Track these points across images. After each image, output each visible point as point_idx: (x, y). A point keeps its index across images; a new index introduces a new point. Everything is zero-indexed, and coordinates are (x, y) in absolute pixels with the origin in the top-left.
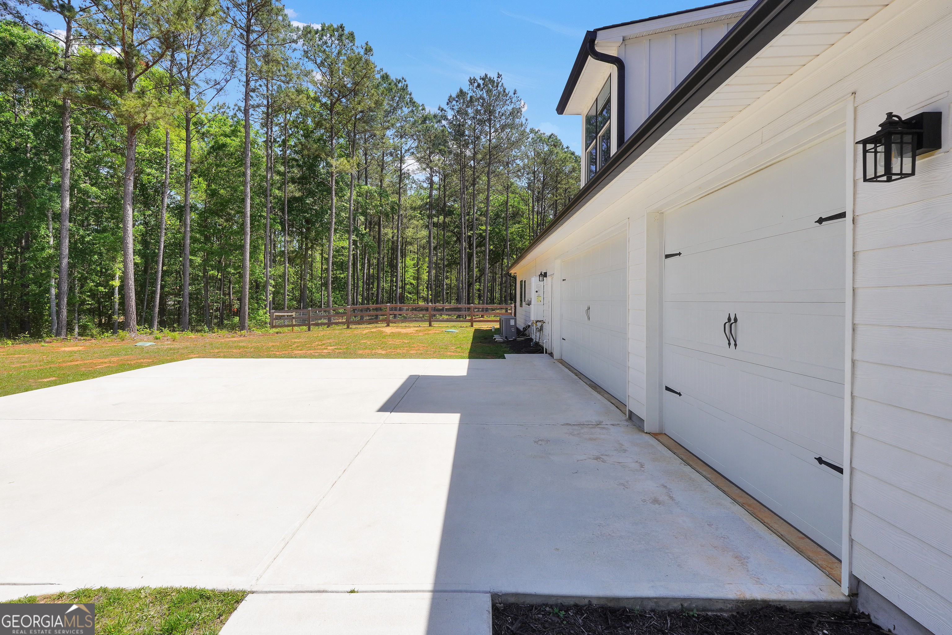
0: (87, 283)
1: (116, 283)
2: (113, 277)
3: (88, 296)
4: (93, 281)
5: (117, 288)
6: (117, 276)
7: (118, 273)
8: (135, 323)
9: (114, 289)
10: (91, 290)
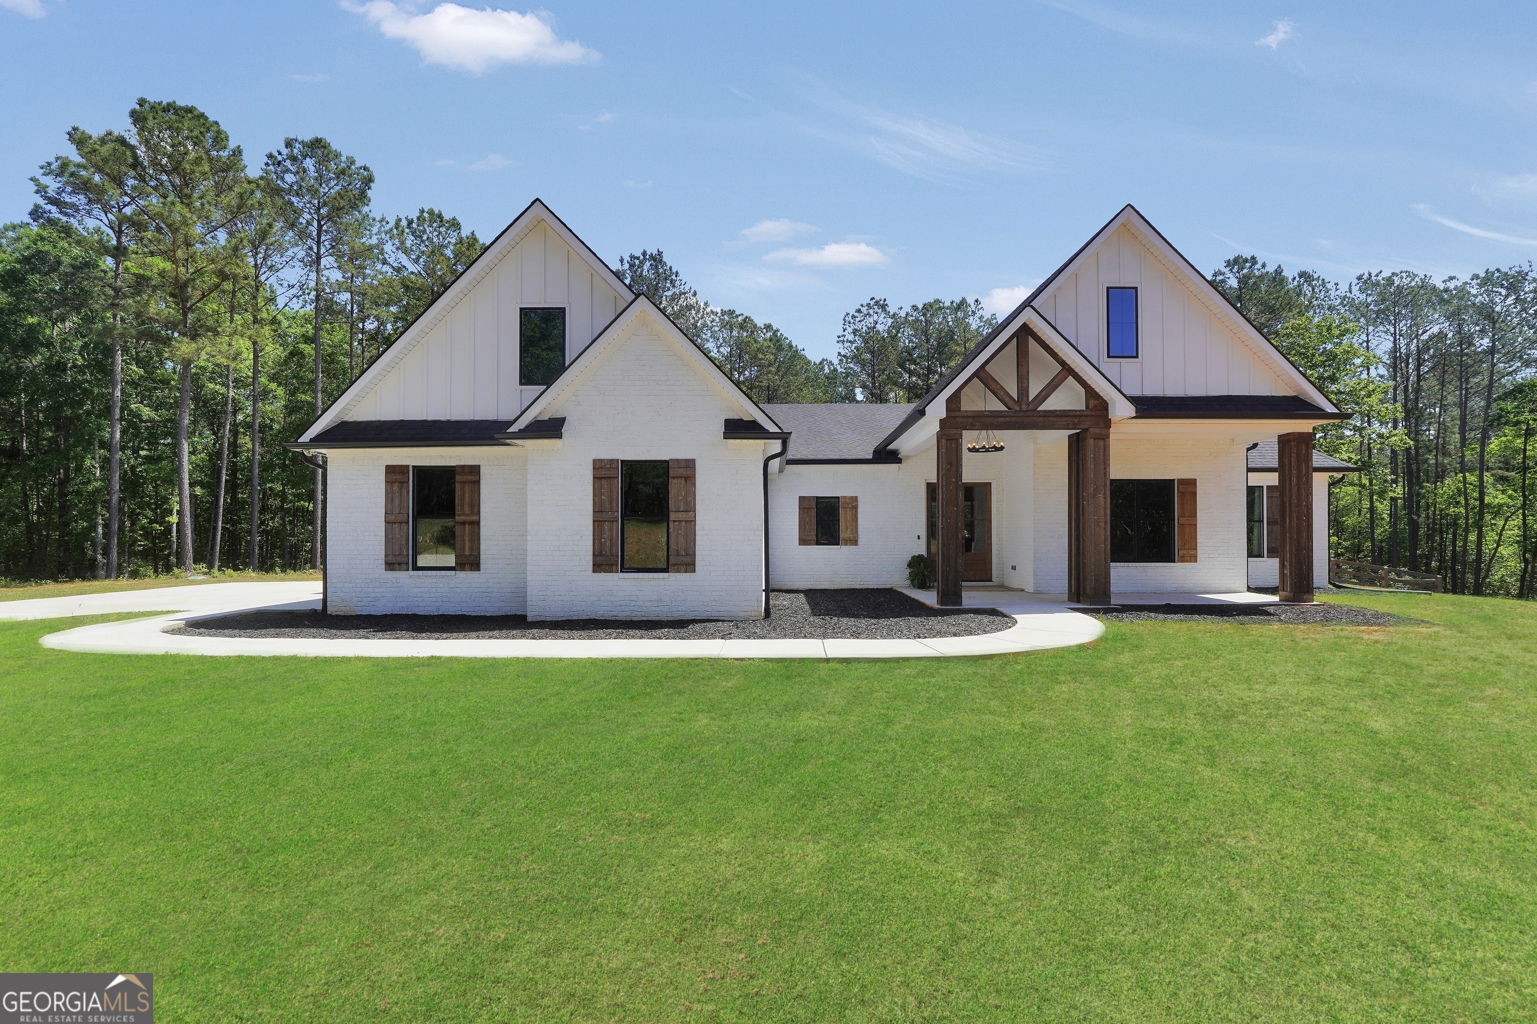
0: (139, 520)
1: (174, 519)
2: (170, 512)
3: (141, 535)
4: (147, 518)
5: (175, 525)
6: (175, 511)
7: (176, 507)
8: (191, 562)
9: (171, 525)
10: (143, 528)
